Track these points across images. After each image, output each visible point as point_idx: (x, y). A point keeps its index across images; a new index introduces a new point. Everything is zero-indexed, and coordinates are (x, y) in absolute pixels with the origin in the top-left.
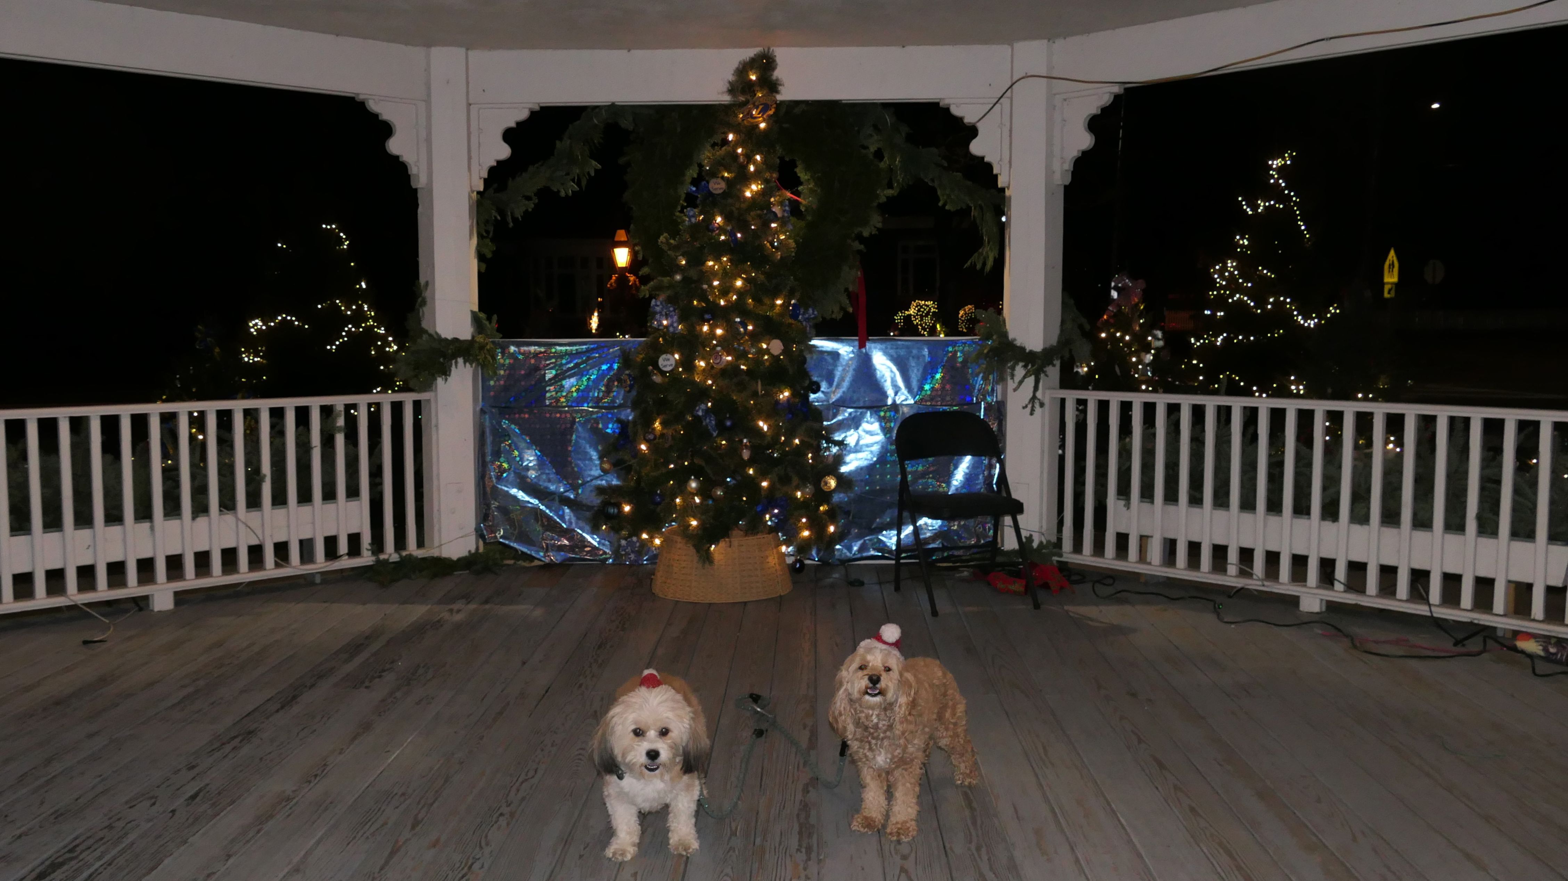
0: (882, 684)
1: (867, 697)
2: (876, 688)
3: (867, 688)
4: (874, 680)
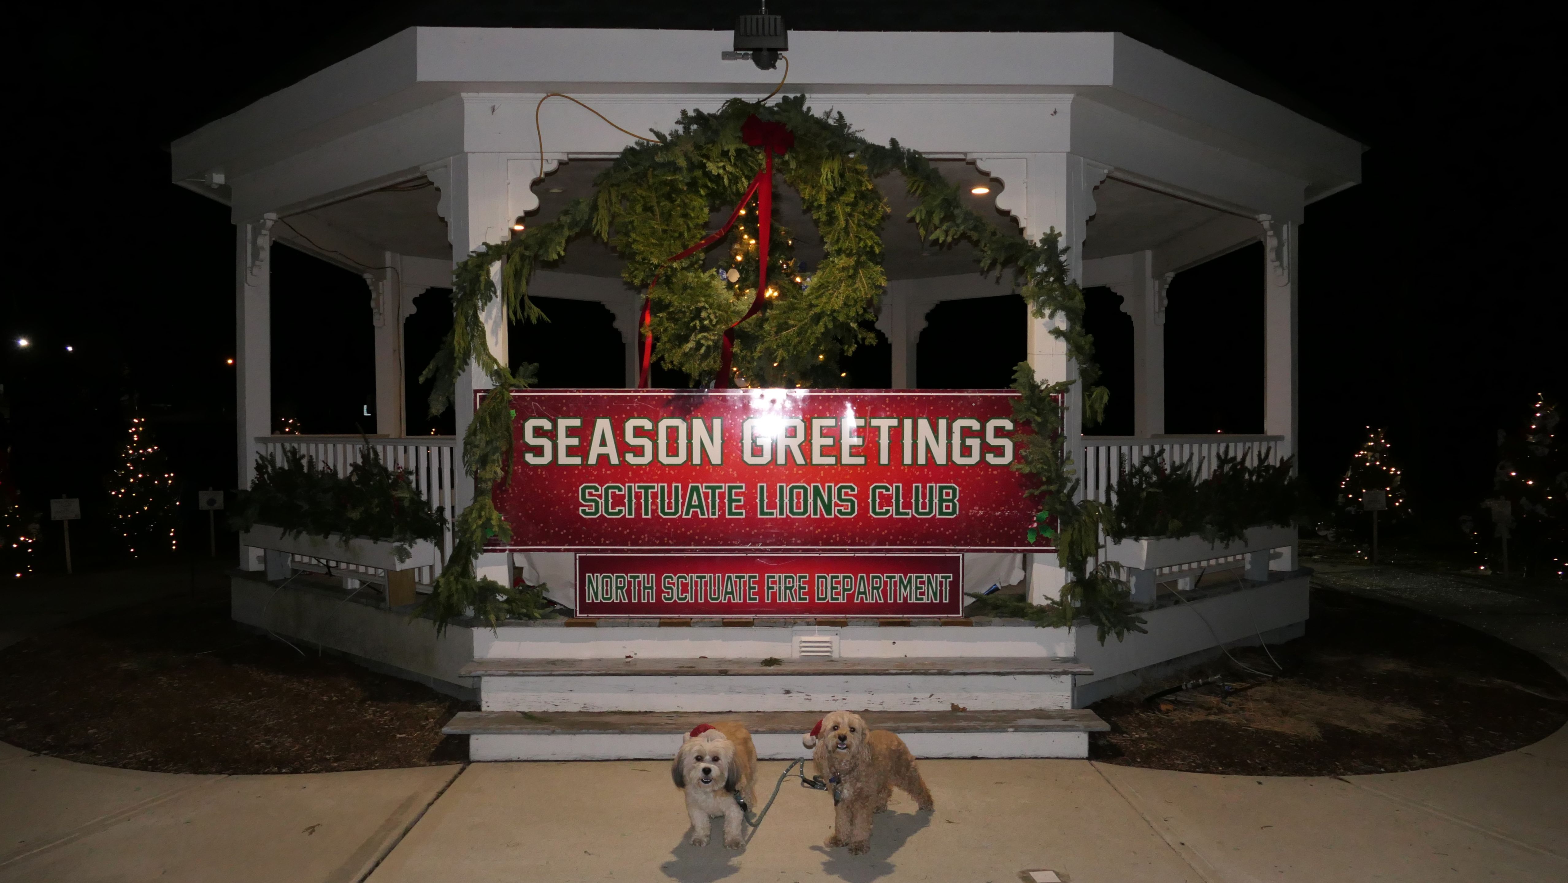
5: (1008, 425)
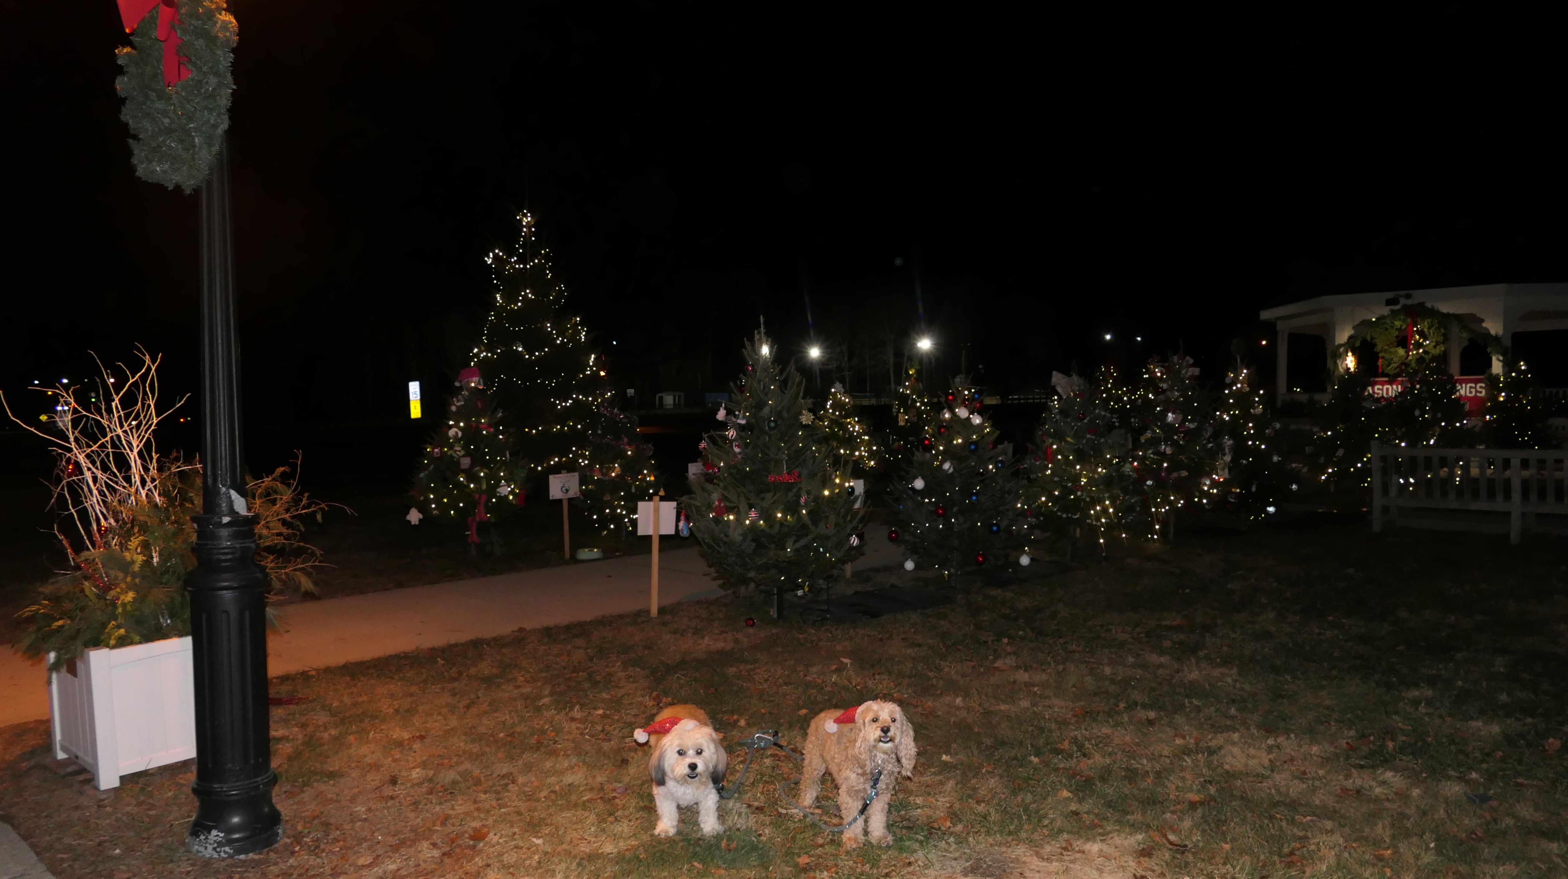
0: (892, 733)
4: (885, 730)
5: (1483, 385)
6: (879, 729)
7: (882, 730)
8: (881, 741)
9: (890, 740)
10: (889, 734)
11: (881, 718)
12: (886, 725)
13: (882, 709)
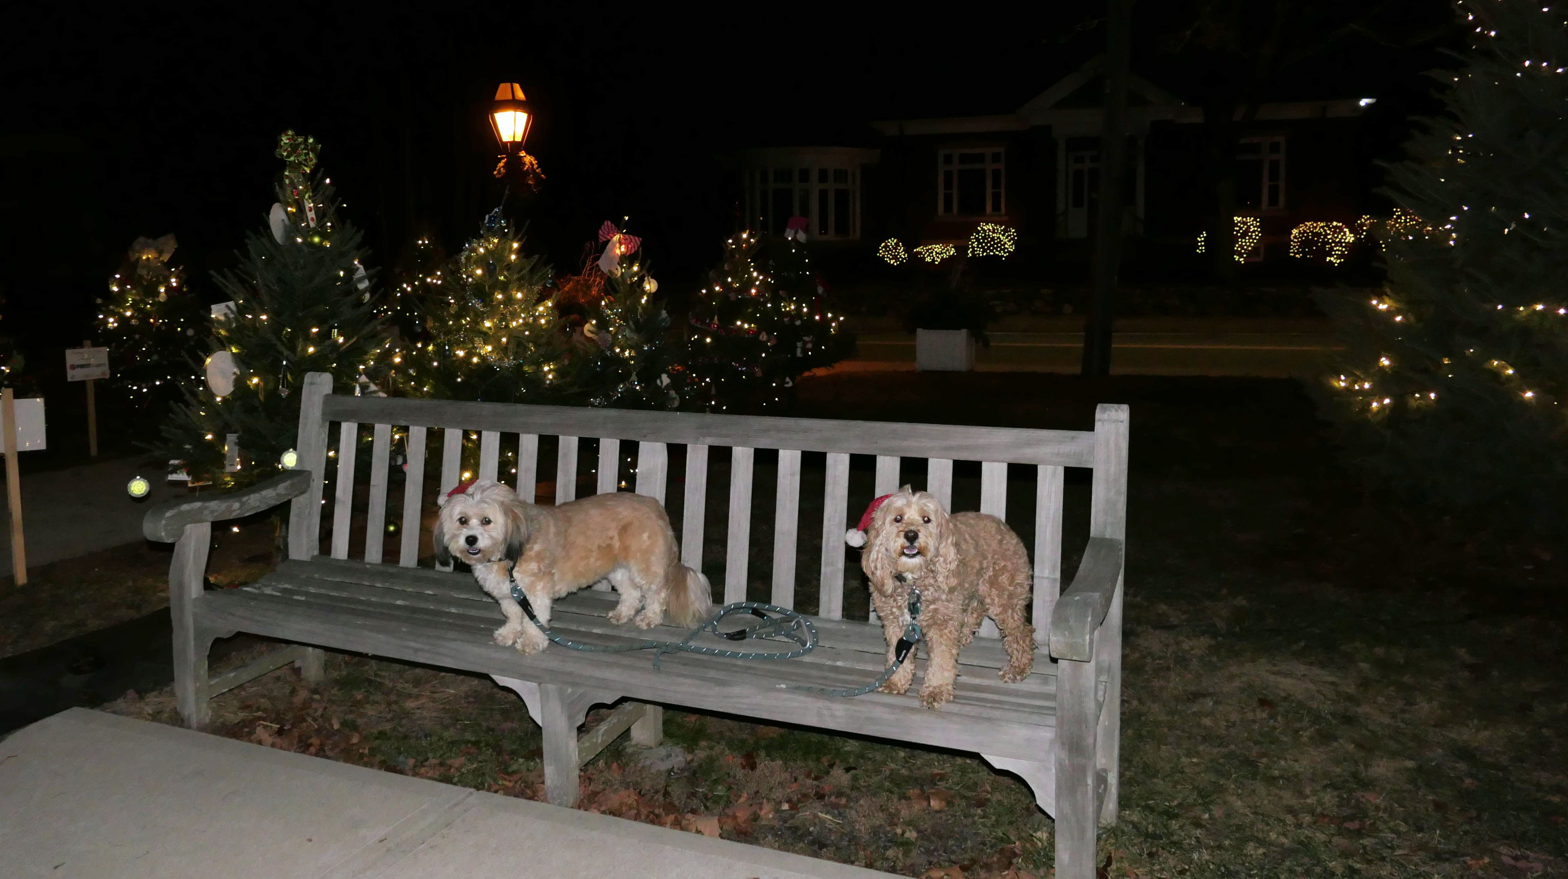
0: (921, 541)
1: (904, 559)
2: (914, 548)
3: (903, 548)
4: (911, 537)
6: (902, 534)
7: (907, 537)
8: (903, 554)
9: (918, 553)
10: (916, 544)
11: (906, 517)
12: (912, 528)
13: (909, 504)
